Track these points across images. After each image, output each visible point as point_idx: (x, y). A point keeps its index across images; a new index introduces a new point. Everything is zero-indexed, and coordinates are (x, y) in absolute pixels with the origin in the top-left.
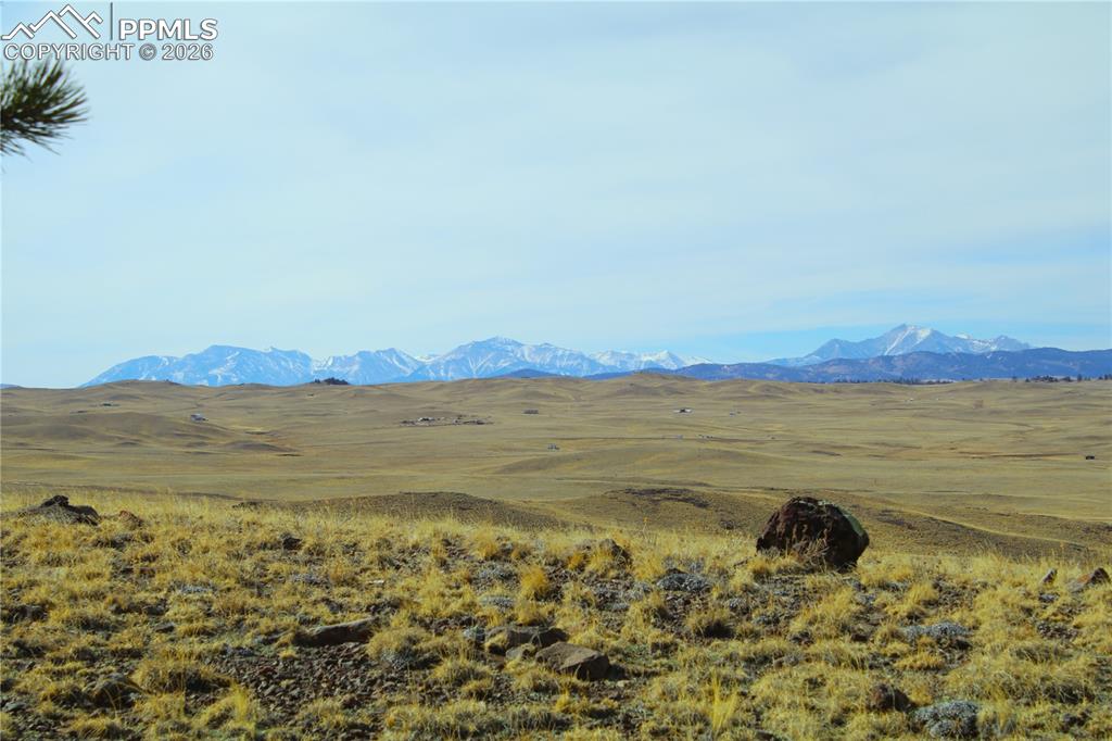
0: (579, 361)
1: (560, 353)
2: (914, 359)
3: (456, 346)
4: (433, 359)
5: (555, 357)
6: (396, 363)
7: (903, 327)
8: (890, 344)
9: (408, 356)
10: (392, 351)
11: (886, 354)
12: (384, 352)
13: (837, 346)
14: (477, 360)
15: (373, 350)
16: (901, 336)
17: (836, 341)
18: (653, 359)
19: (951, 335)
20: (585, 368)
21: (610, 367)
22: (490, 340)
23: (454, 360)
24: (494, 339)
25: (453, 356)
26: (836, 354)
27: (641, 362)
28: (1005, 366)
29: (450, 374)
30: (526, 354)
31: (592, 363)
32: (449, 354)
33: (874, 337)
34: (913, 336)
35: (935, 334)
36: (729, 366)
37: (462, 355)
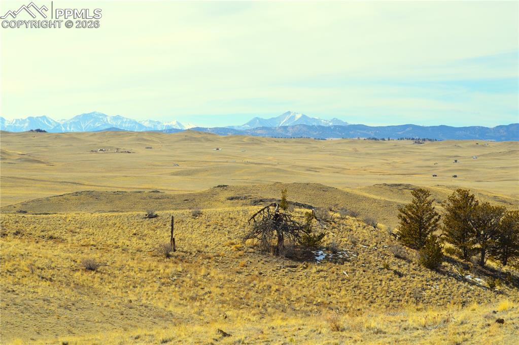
0: (134, 124)
1: (125, 120)
2: (297, 128)
3: (75, 116)
4: (64, 121)
5: (123, 122)
6: (47, 123)
7: (289, 113)
8: (282, 120)
9: (52, 120)
10: (44, 117)
11: (280, 125)
12: (40, 117)
13: (258, 121)
14: (85, 123)
15: (35, 116)
16: (288, 117)
17: (257, 118)
18: (169, 124)
19: (311, 117)
20: (137, 128)
21: (149, 127)
22: (91, 113)
23: (74, 122)
24: (94, 113)
25: (74, 120)
26: (257, 125)
27: (164, 126)
28: (340, 132)
29: (72, 129)
30: (109, 120)
31: (141, 126)
32: (71, 119)
33: (275, 117)
34: (294, 117)
35: (304, 116)
36: (210, 129)
37: (78, 120)
